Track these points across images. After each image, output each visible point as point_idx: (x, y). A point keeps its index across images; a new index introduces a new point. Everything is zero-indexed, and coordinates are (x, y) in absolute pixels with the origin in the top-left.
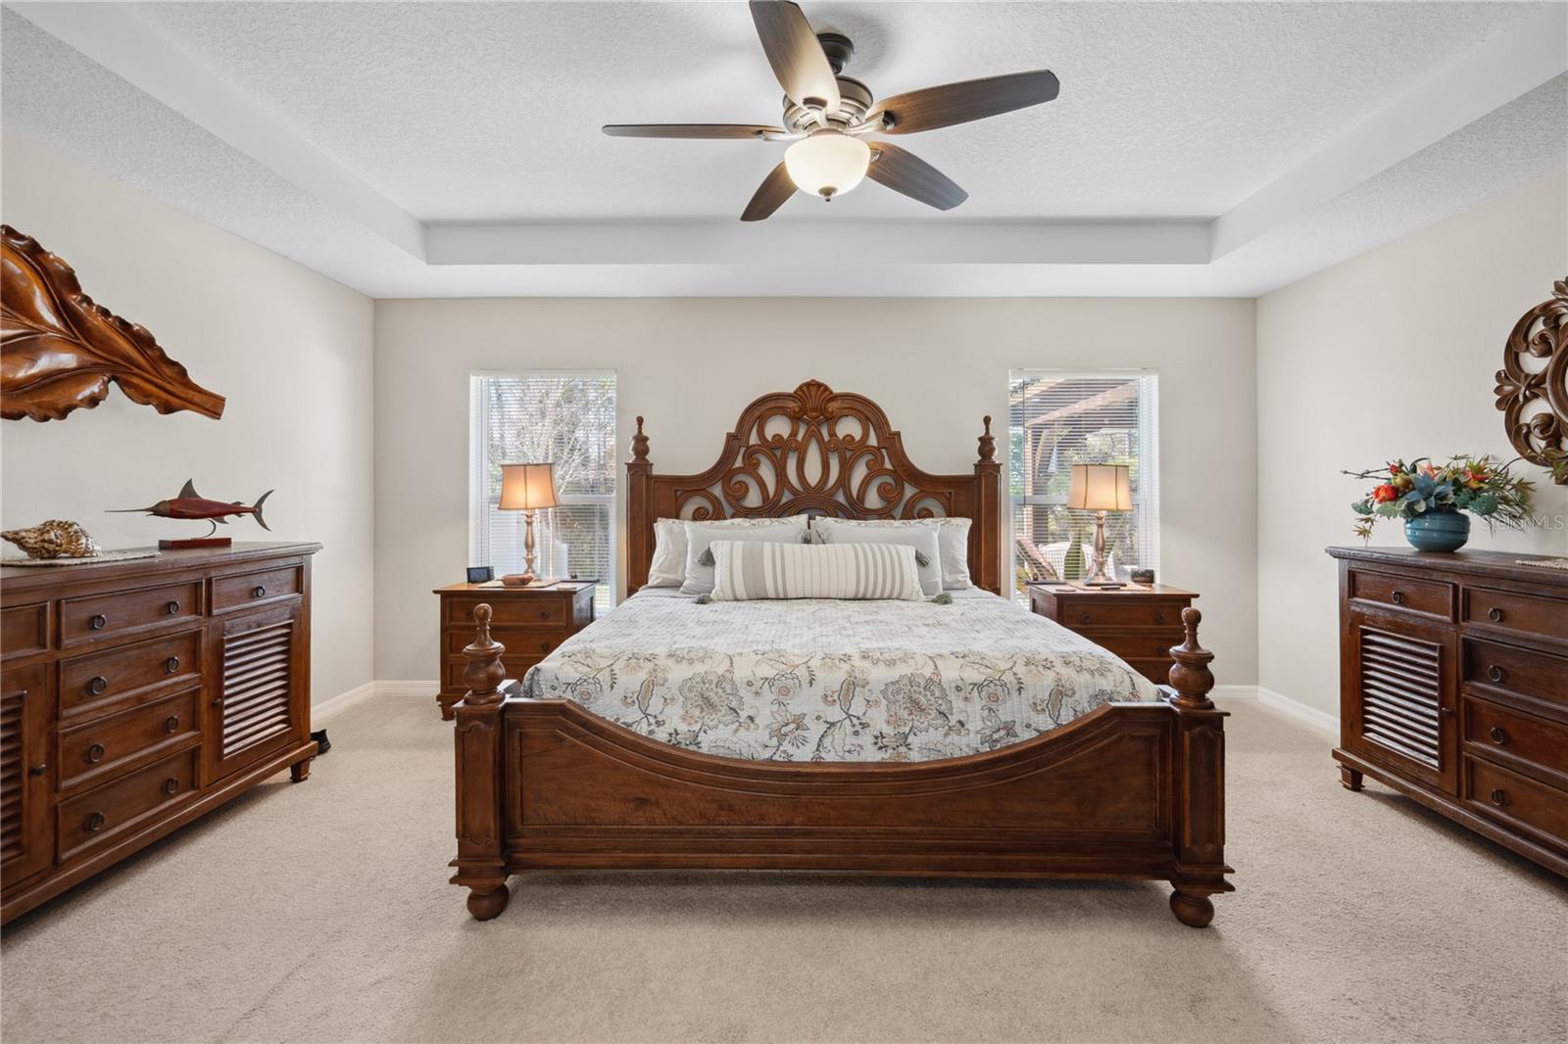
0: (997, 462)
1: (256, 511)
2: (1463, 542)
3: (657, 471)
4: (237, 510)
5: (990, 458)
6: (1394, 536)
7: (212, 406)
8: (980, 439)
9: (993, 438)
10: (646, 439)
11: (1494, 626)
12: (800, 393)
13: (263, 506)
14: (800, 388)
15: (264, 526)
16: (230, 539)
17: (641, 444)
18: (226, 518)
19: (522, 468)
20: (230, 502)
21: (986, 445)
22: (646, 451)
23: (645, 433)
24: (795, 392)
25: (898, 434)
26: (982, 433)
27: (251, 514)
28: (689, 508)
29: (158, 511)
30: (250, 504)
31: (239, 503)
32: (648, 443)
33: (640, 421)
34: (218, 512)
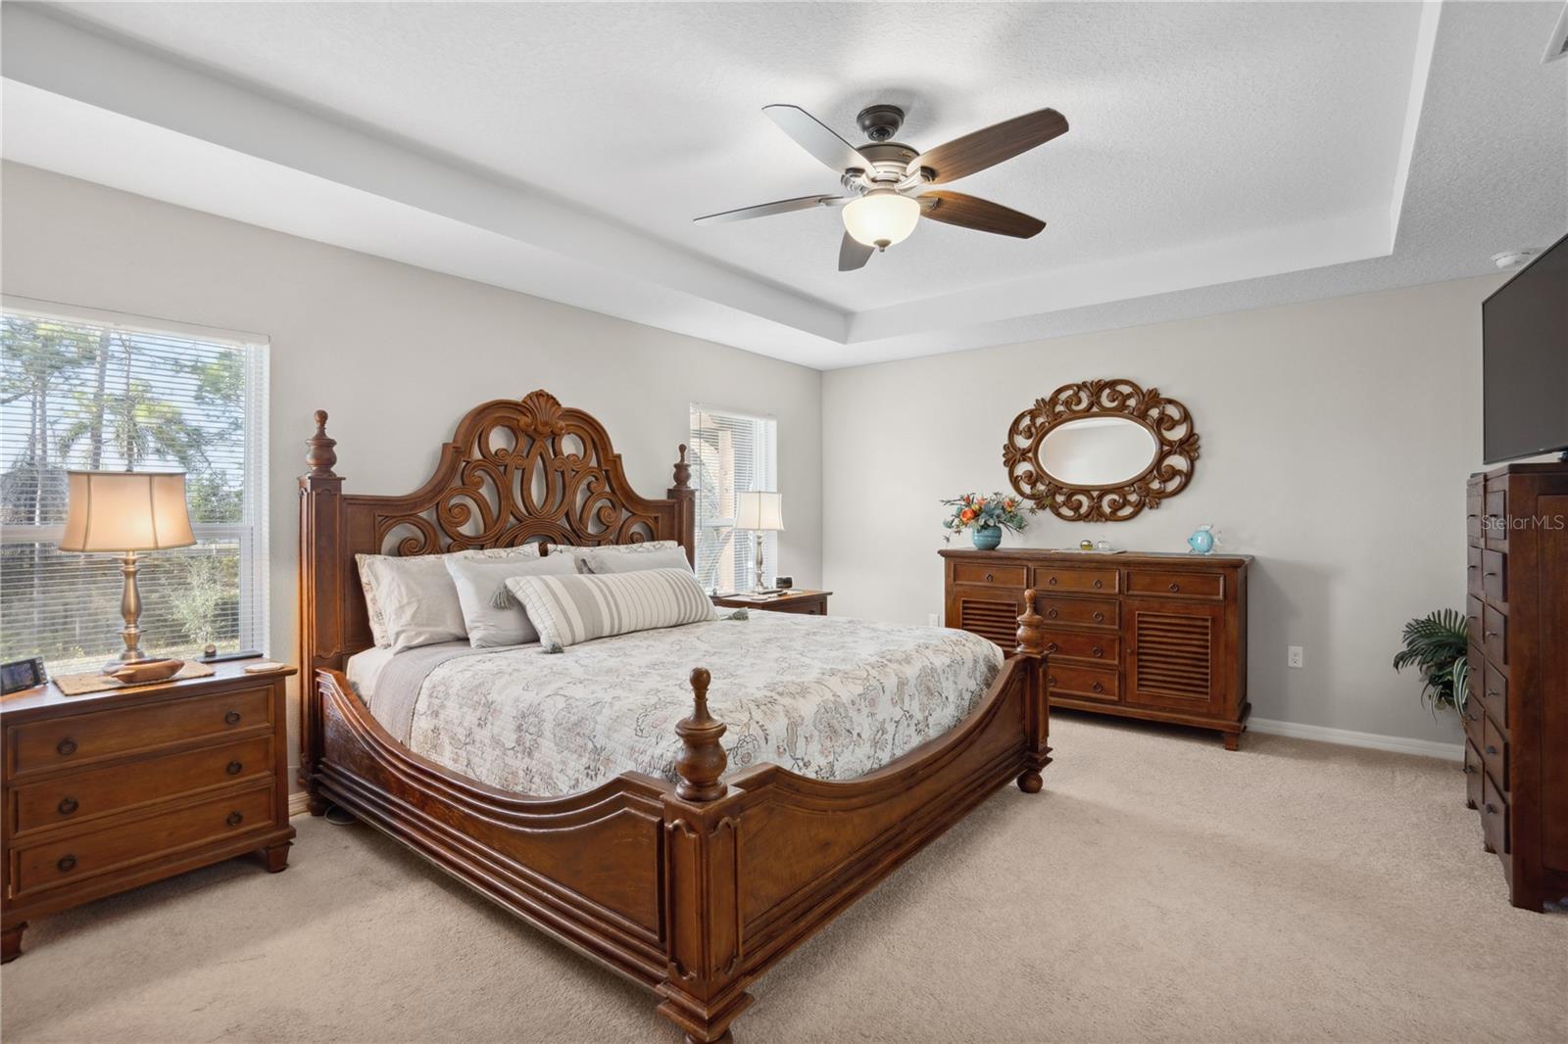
0: (692, 488)
2: (999, 543)
3: (347, 489)
5: (686, 484)
6: (967, 540)
8: (676, 466)
9: (688, 466)
10: (332, 443)
11: (1051, 588)
12: (529, 402)
14: (530, 396)
17: (324, 449)
19: (148, 478)
21: (681, 472)
22: (332, 460)
23: (330, 434)
24: (524, 402)
25: (619, 457)
26: (678, 461)
28: (390, 540)
32: (335, 449)
33: (323, 417)
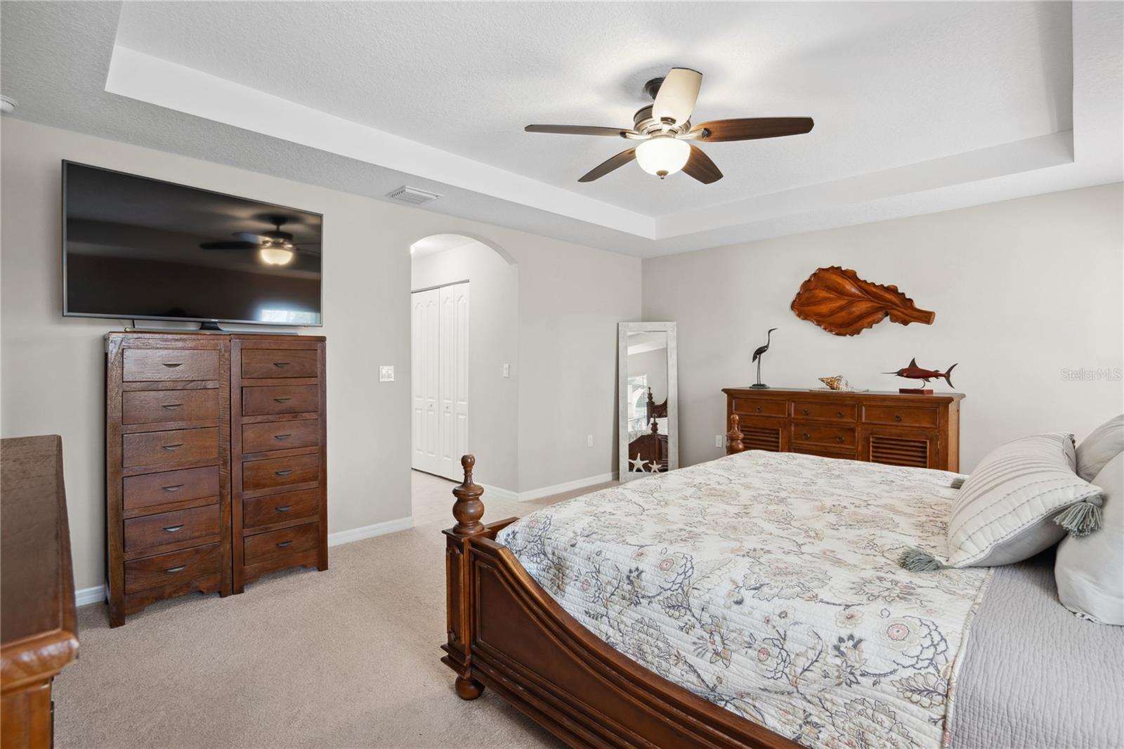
1: (947, 376)
4: (936, 375)
7: (926, 317)
13: (951, 373)
15: (952, 386)
16: (932, 391)
18: (930, 379)
20: (933, 370)
27: (943, 378)
29: (901, 373)
30: (943, 371)
31: (937, 371)
34: (926, 375)
